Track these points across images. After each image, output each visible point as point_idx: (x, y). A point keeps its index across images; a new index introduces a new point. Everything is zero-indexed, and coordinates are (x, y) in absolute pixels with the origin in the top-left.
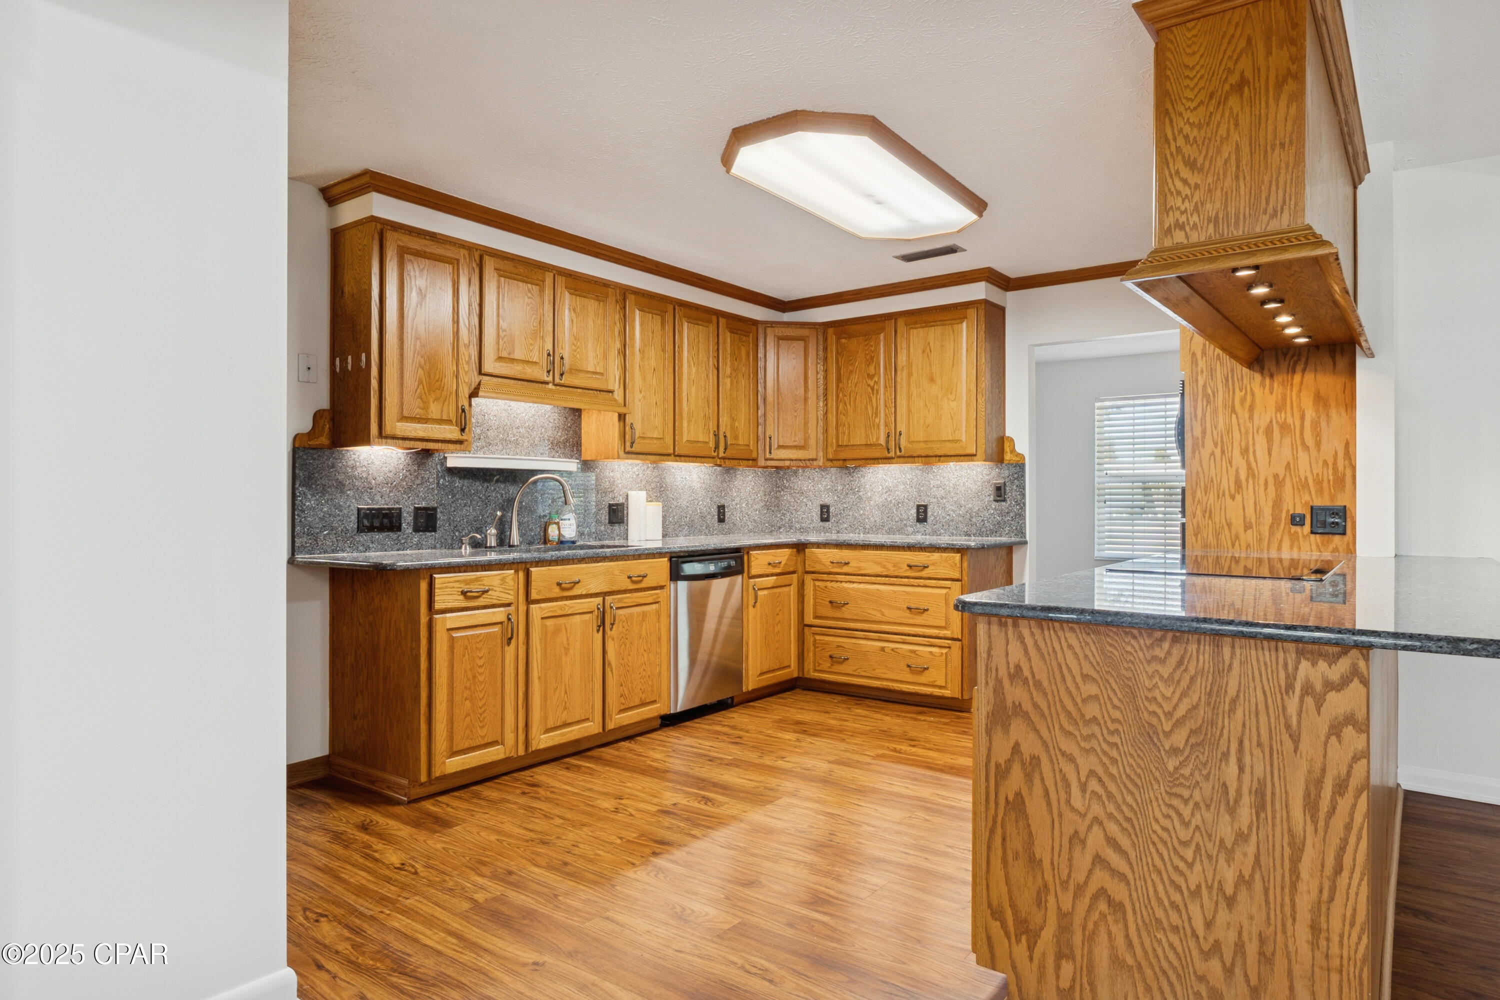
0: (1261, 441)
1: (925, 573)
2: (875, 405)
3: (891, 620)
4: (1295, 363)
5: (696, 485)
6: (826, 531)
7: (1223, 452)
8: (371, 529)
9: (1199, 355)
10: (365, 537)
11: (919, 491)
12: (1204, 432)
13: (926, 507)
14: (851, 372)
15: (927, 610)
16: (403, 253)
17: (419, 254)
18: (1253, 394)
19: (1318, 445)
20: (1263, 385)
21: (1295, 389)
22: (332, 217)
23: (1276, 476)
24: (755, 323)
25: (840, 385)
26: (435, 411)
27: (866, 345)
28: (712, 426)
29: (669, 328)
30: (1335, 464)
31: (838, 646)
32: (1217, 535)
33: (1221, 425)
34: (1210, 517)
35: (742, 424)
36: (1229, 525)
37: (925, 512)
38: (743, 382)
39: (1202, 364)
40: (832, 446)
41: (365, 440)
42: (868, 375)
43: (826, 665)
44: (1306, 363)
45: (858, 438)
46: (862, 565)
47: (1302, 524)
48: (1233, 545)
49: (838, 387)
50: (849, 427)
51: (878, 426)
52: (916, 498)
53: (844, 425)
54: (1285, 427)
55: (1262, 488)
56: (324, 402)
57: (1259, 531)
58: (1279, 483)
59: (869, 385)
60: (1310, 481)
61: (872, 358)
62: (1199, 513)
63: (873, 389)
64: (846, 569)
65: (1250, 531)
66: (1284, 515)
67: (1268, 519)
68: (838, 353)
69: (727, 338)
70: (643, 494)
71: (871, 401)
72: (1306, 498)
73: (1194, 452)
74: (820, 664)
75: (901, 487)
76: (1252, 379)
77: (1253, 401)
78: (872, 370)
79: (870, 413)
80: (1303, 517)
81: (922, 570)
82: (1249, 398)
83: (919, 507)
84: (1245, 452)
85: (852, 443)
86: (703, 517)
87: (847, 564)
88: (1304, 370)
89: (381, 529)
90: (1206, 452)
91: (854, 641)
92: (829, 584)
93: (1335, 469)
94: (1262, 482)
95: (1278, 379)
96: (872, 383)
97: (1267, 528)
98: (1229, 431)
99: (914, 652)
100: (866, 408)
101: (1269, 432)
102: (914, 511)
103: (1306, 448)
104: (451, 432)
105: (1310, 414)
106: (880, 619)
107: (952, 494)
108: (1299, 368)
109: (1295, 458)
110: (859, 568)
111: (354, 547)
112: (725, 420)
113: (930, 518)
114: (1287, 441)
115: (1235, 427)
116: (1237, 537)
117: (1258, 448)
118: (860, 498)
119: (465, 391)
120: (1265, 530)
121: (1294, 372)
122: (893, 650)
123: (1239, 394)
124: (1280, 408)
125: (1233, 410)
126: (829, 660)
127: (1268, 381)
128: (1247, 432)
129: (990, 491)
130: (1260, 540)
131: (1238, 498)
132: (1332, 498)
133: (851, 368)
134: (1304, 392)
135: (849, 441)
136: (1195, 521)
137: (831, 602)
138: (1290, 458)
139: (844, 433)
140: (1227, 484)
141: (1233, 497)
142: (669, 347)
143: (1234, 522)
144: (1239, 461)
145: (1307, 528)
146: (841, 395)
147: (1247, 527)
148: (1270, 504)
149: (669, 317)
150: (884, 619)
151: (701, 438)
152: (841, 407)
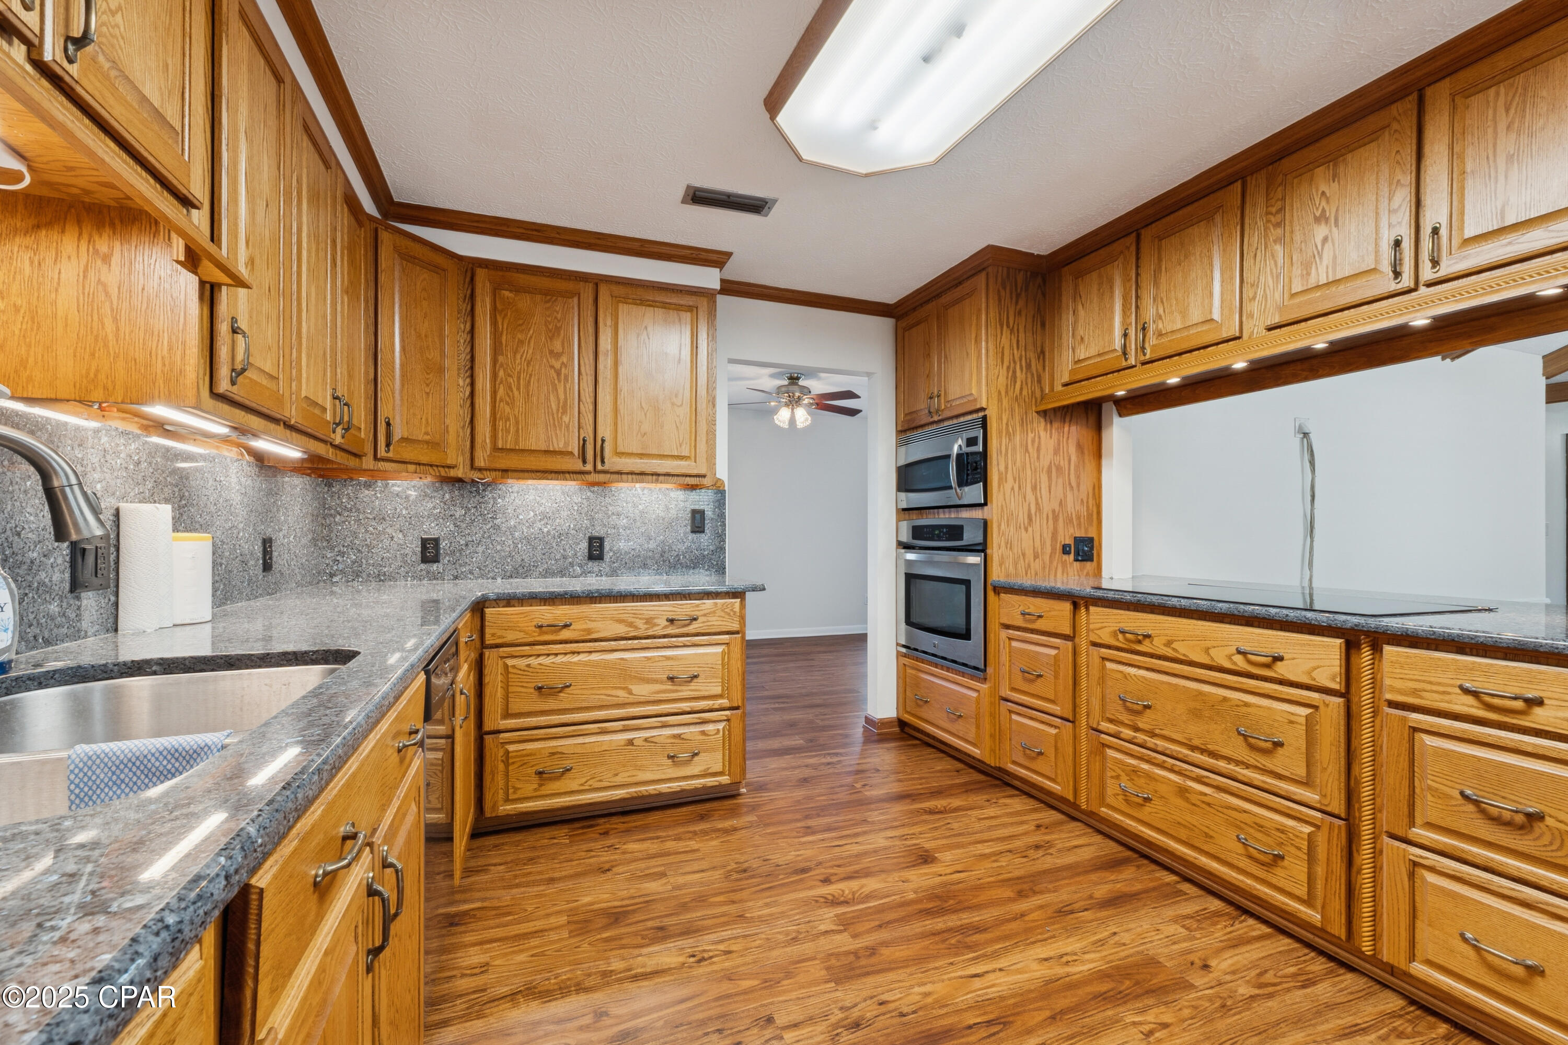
0: (1044, 478)
1: (693, 628)
2: (562, 397)
3: (642, 699)
4: (1065, 414)
7: (1020, 487)
9: (1003, 393)
11: (592, 519)
12: (1006, 468)
13: (601, 540)
14: (521, 342)
15: (696, 677)
18: (1039, 437)
19: (1078, 485)
20: (1045, 430)
21: (1066, 436)
23: (1054, 511)
25: (501, 359)
27: (547, 309)
28: (331, 379)
30: (1087, 502)
31: (553, 754)
32: (1016, 564)
33: (1018, 463)
34: (1011, 548)
35: (356, 387)
36: (1024, 555)
37: (601, 546)
39: (1005, 402)
40: (484, 448)
42: (551, 352)
43: (529, 788)
44: (1071, 416)
45: (533, 441)
46: (591, 625)
47: (1069, 553)
48: (1026, 574)
49: (495, 361)
50: (517, 423)
51: (568, 427)
52: (587, 528)
53: (508, 419)
54: (1059, 469)
55: (1045, 521)
57: (1043, 560)
58: (1056, 519)
59: (552, 367)
60: (1074, 516)
61: (558, 329)
62: (1003, 544)
63: (558, 373)
64: (565, 634)
65: (1037, 560)
66: (1058, 545)
67: (1048, 550)
68: (494, 309)
71: (555, 389)
72: (1071, 531)
73: (999, 487)
74: (516, 789)
75: (564, 514)
76: (1039, 422)
77: (1039, 443)
78: (557, 345)
79: (554, 406)
80: (1069, 546)
81: (689, 625)
82: (1037, 439)
83: (591, 540)
84: (1034, 488)
85: (521, 446)
86: (244, 563)
87: (566, 626)
88: (1070, 421)
90: (1008, 486)
91: (580, 740)
92: (533, 661)
93: (1088, 507)
94: (1045, 516)
95: (1056, 425)
96: (557, 365)
97: (1048, 557)
98: (1024, 468)
99: (678, 736)
100: (548, 399)
101: (1049, 472)
102: (584, 545)
103: (1072, 487)
105: (1074, 458)
106: (627, 701)
107: (638, 524)
108: (1067, 420)
109: (1065, 496)
110: (589, 631)
113: (608, 556)
114: (1060, 481)
115: (1028, 466)
116: (1029, 566)
117: (1043, 486)
118: (497, 528)
120: (1047, 558)
121: (1064, 422)
122: (646, 740)
123: (1031, 435)
124: (1056, 452)
125: (1027, 450)
126: (536, 779)
127: (1049, 425)
128: (1035, 471)
129: (686, 521)
130: (1044, 568)
131: (1030, 529)
132: (1086, 531)
133: (519, 336)
134: (1070, 441)
135: (517, 442)
136: (1000, 552)
137: (539, 689)
138: (1062, 496)
139: (508, 431)
140: (1022, 517)
141: (1026, 530)
143: (1027, 552)
144: (1030, 496)
145: (1072, 556)
146: (501, 373)
147: (1036, 556)
148: (1050, 535)
150: (631, 699)
151: (320, 398)
152: (501, 392)
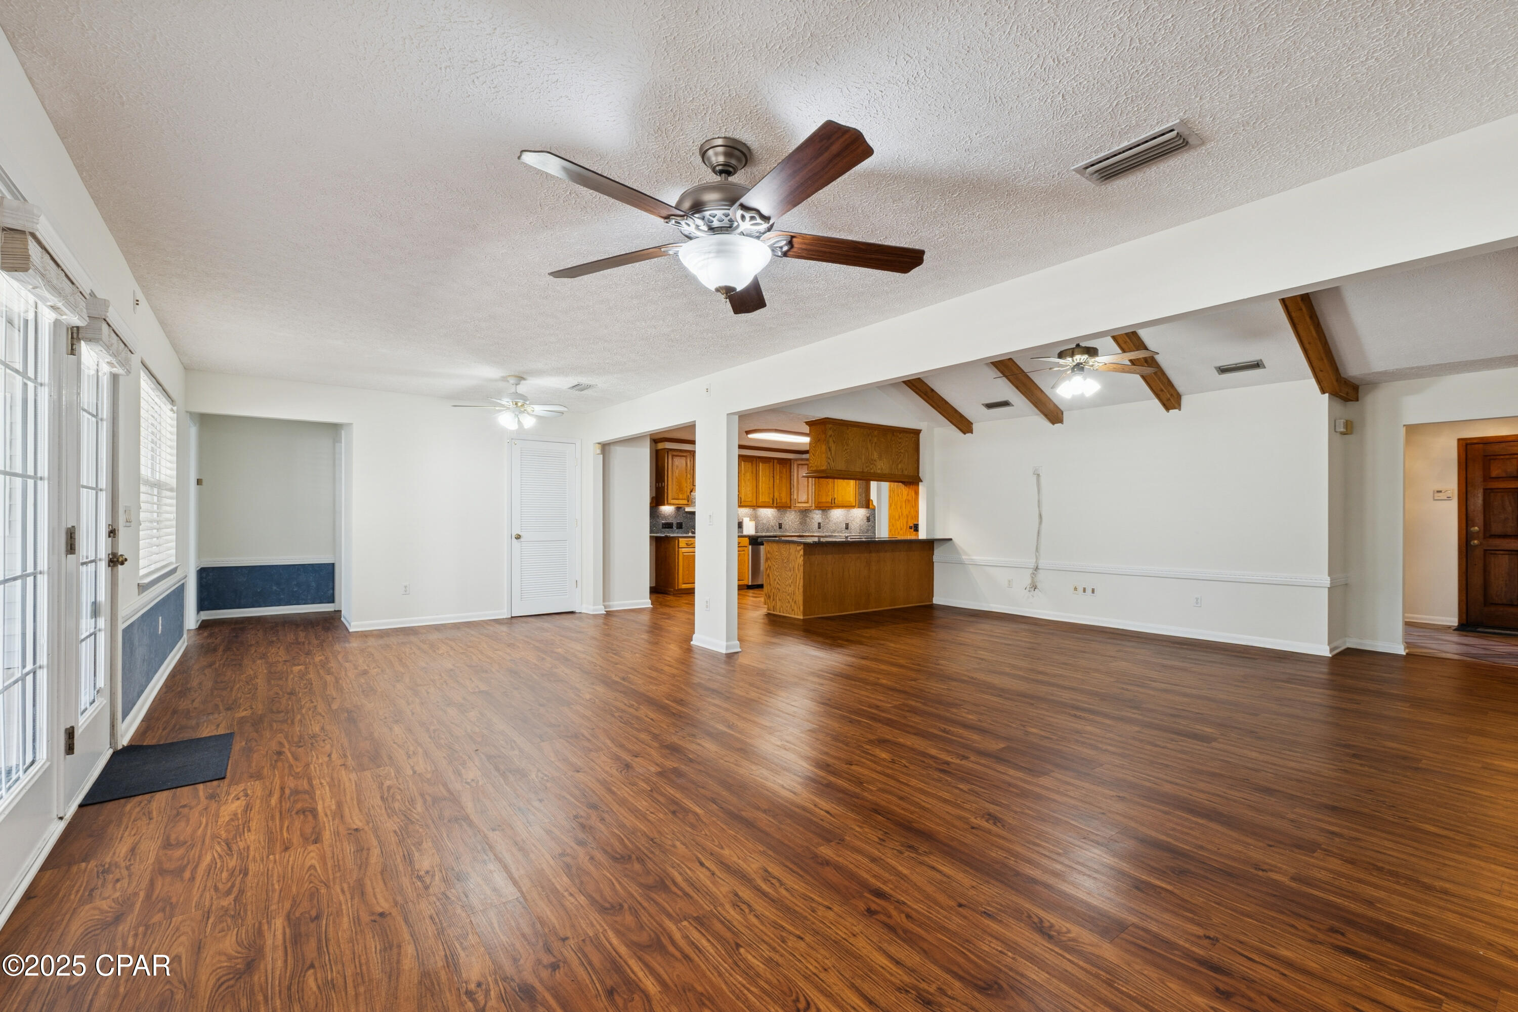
5: (770, 516)
6: (819, 532)
8: (665, 528)
10: (663, 530)
11: (846, 519)
13: (848, 524)
16: (673, 456)
17: (676, 456)
22: (656, 446)
24: (790, 460)
26: (681, 496)
28: (771, 496)
29: (754, 466)
35: (784, 495)
38: (784, 481)
40: (819, 502)
41: (663, 504)
45: (824, 500)
47: (907, 529)
50: (825, 496)
51: (832, 497)
52: (845, 522)
53: (823, 496)
56: (654, 495)
60: (909, 516)
69: (778, 467)
70: (748, 519)
72: (909, 520)
75: (841, 517)
80: (907, 527)
83: (846, 524)
86: (773, 527)
89: (668, 528)
104: (685, 502)
107: (855, 521)
111: (661, 532)
112: (776, 495)
113: (850, 528)
118: (830, 520)
119: (689, 491)
129: (865, 518)
132: (914, 520)
135: (821, 500)
139: (820, 498)
142: (755, 472)
145: (909, 530)
149: (754, 462)
151: (767, 500)
